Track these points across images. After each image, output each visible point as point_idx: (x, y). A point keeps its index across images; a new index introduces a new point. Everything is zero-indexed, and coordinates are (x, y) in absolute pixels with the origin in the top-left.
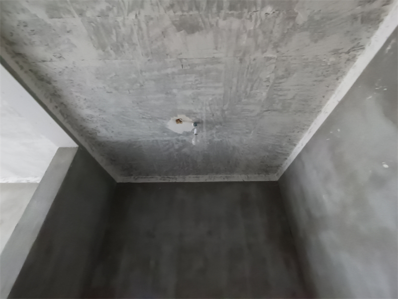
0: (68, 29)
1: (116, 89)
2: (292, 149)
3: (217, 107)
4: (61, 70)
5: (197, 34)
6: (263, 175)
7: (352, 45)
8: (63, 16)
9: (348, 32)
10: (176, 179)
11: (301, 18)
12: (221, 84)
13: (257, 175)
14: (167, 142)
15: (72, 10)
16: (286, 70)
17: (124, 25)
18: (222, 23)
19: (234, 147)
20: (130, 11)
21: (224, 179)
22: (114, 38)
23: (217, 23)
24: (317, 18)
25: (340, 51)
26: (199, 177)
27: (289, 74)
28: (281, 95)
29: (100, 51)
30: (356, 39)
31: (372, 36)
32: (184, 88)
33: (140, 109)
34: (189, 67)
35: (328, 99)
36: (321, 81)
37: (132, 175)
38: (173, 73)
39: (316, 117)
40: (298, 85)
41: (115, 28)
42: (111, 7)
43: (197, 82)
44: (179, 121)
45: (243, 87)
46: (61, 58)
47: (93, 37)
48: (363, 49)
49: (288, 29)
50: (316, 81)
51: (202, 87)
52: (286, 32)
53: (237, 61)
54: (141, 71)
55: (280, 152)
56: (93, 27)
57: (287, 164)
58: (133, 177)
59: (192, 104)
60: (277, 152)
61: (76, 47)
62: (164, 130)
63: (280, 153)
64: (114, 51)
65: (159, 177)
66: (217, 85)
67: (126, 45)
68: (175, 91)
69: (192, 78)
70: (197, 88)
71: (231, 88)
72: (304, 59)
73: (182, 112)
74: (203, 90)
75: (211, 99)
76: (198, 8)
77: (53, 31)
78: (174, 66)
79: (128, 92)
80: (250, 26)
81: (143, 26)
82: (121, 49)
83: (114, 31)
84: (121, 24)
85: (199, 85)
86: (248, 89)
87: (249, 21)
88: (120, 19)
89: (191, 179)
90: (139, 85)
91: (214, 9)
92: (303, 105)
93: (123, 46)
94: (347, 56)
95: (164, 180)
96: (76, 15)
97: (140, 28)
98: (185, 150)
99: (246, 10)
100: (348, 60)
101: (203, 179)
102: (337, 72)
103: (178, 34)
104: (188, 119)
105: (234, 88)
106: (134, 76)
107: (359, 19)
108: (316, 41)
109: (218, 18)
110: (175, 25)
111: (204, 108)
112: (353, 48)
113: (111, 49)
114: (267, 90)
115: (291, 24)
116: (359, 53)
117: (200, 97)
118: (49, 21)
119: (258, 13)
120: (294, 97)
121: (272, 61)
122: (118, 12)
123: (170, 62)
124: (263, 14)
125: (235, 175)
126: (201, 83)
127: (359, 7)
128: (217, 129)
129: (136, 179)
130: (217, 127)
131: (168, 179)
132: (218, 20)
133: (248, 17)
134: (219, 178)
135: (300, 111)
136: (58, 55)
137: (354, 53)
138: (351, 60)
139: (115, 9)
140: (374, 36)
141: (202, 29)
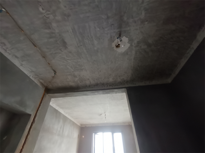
0: (79, 75)
3: (105, 23)
4: (93, 80)
8: (76, 75)
10: (193, 48)
12: (87, 24)
17: (72, 63)
18: (57, 31)
22: (77, 66)
29: (83, 70)
32: (93, 45)
33: (108, 63)
34: (81, 43)
38: (86, 49)
41: (74, 66)
42: (68, 65)
43: (88, 38)
44: (118, 46)
47: (79, 71)
51: (91, 35)
53: (70, 18)
54: (88, 60)
56: (76, 70)
59: (103, 39)
61: (84, 75)
66: (87, 27)
68: (96, 48)
69: (86, 41)
70: (92, 38)
71: (88, 17)
73: (110, 45)
75: (98, 29)
76: (56, 41)
77: (81, 78)
78: (82, 49)
81: (70, 58)
82: (81, 65)
85: (90, 37)
86: (86, 3)
87: (50, 18)
90: (95, 62)
96: (74, 73)
99: (47, 21)
103: (68, 48)
105: (88, 14)
106: (91, 63)
109: (56, 33)
111: (106, 32)
118: (78, 78)
124: (44, 12)
126: (88, 36)
128: (128, 19)
136: (88, 79)
141: (63, 39)
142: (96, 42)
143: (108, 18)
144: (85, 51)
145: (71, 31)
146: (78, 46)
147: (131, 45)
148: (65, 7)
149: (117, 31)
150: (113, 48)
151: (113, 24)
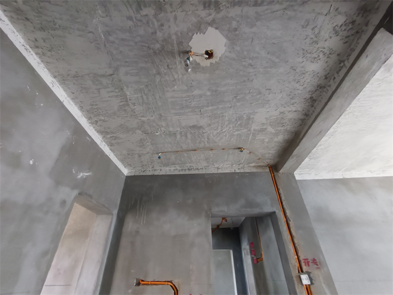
1: (260, 93)
9: (109, 128)
32: (201, 96)
34: (196, 110)
38: (208, 106)
43: (190, 101)
51: (185, 97)
53: (163, 115)
59: (193, 81)
70: (189, 96)
78: (206, 110)
90: (238, 97)
97: (222, 127)
103: (202, 125)
104: (198, 59)
106: (238, 104)
114: (128, 96)
138: (89, 118)
144: (210, 108)
145: (178, 117)
146: (201, 114)
148: (152, 116)
149: (178, 59)
150: (211, 64)
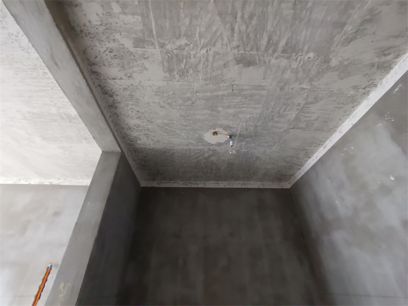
0: (146, 57)
1: (170, 104)
2: (307, 161)
3: (252, 124)
4: (126, 87)
5: (251, 68)
6: (277, 183)
7: (369, 84)
8: (146, 47)
9: (367, 74)
10: (197, 184)
11: (334, 62)
12: (260, 106)
13: (271, 183)
14: (199, 151)
15: (156, 43)
16: (315, 98)
17: (195, 57)
18: (273, 61)
19: (257, 158)
20: (203, 48)
21: (242, 185)
22: (183, 66)
23: (269, 62)
24: (346, 63)
25: (359, 87)
26: (219, 183)
27: (317, 101)
28: (307, 117)
29: (167, 75)
30: (372, 79)
31: (383, 78)
32: (228, 107)
33: (185, 122)
34: (238, 91)
35: (344, 122)
36: (341, 108)
37: (156, 180)
38: (223, 95)
39: (332, 135)
40: (322, 110)
41: (186, 59)
42: (189, 43)
43: (241, 103)
44: (215, 133)
45: (278, 109)
46: (130, 78)
47: (165, 64)
48: (376, 87)
49: (323, 69)
50: (336, 107)
51: (244, 107)
52: (321, 71)
53: (278, 89)
54: (197, 92)
55: (296, 162)
56: (168, 56)
57: (300, 173)
58: (156, 182)
59: (232, 120)
60: (293, 163)
61: (147, 69)
62: (200, 140)
63: (295, 164)
64: (179, 75)
65: (181, 182)
66: (257, 106)
67: (191, 71)
68: (220, 109)
69: (238, 100)
70: (240, 108)
71: (268, 109)
72: (331, 91)
73: (221, 126)
74: (244, 109)
75: (248, 117)
76: (257, 50)
77: (133, 57)
78: (226, 90)
79: (179, 107)
80: (294, 65)
81: (211, 59)
82: (185, 74)
83: (184, 61)
84: (192, 56)
85: (241, 106)
86: (282, 111)
87: (295, 61)
88: (192, 53)
89: (211, 185)
90: (190, 102)
91: (270, 52)
92: (323, 125)
93: (188, 72)
94: (363, 91)
95: (186, 185)
96: (157, 47)
98: (213, 158)
99: (294, 54)
100: (364, 94)
101: (222, 185)
102: (354, 102)
103: (236, 67)
104: (224, 132)
105: (270, 110)
106: (189, 95)
107: (376, 67)
108: (342, 79)
109: (271, 58)
110: (236, 60)
111: (241, 124)
112: (369, 85)
113: (177, 73)
114: (297, 112)
115: (326, 66)
116: (372, 89)
117: (240, 115)
118: (132, 50)
119: (303, 56)
120: (317, 118)
121: (306, 91)
122: (193, 48)
123: (223, 86)
124: (306, 57)
125: (251, 182)
126: (244, 104)
127: (377, 59)
128: (247, 141)
129: (159, 184)
130: (247, 140)
131: (190, 184)
132: (271, 59)
133: (295, 58)
134: (237, 185)
135: (320, 130)
136: (129, 75)
137: (369, 89)
138: (366, 94)
139: (192, 46)
140: (385, 79)
141: (256, 64)
142: (231, 111)
143: (256, 127)
144: (220, 93)
145: (262, 84)
146: (233, 85)
147: (213, 145)
148: (292, 89)
149: (238, 133)
150: (215, 129)
151: (247, 130)
